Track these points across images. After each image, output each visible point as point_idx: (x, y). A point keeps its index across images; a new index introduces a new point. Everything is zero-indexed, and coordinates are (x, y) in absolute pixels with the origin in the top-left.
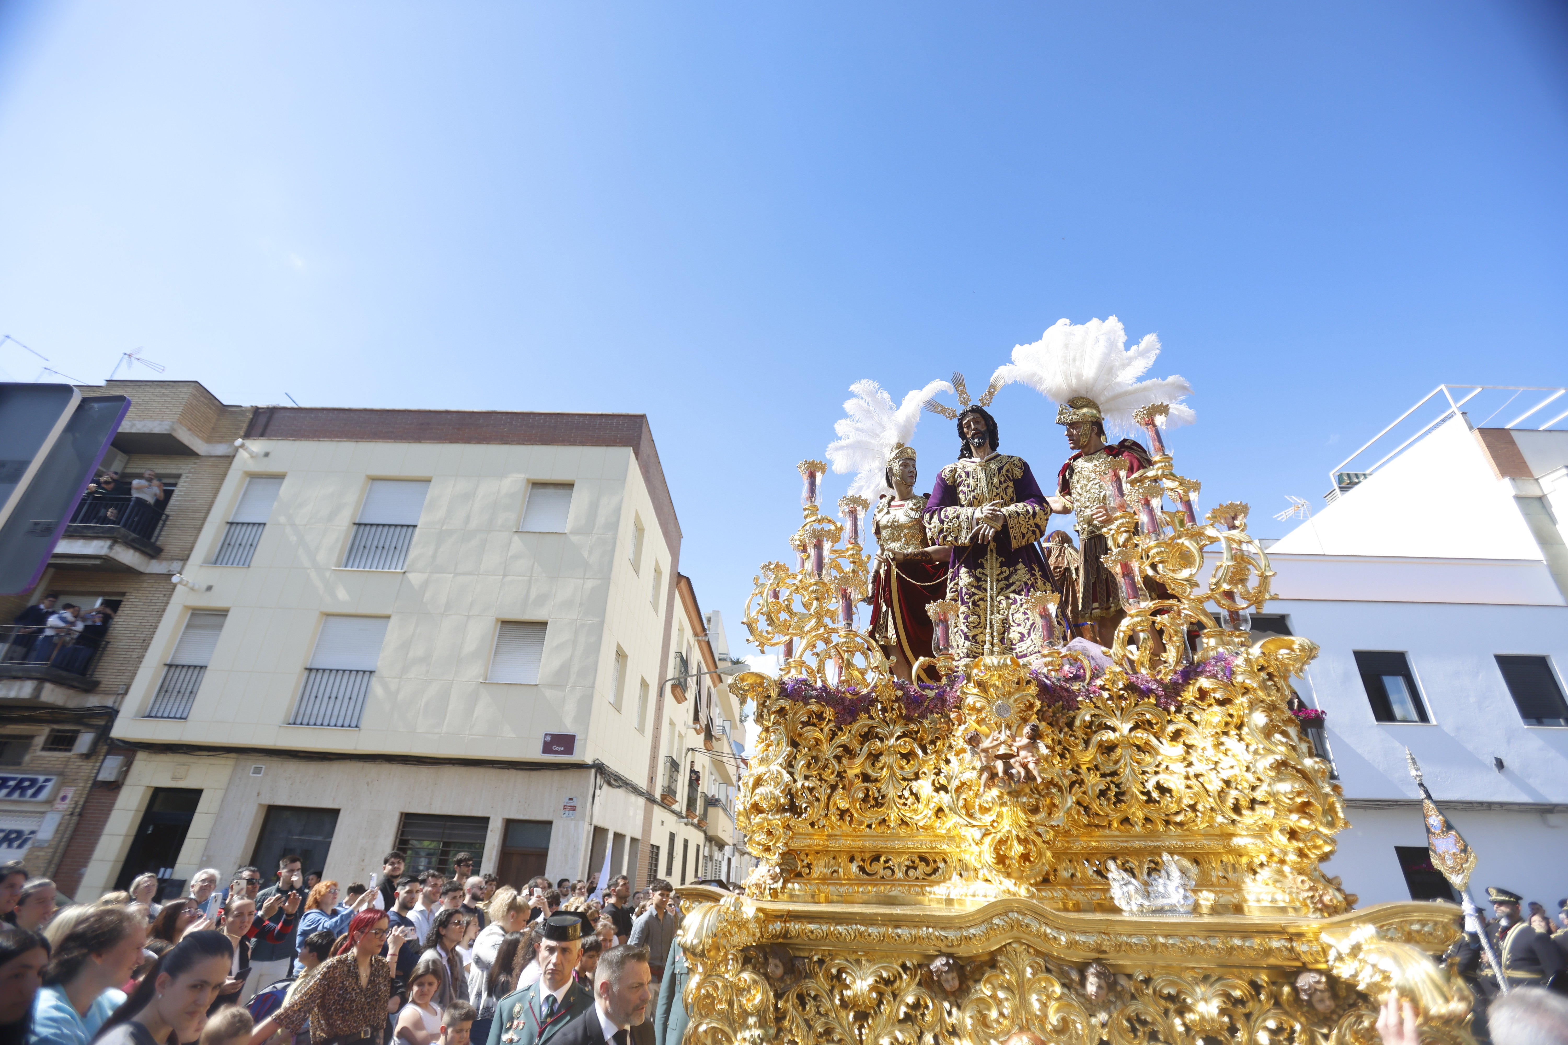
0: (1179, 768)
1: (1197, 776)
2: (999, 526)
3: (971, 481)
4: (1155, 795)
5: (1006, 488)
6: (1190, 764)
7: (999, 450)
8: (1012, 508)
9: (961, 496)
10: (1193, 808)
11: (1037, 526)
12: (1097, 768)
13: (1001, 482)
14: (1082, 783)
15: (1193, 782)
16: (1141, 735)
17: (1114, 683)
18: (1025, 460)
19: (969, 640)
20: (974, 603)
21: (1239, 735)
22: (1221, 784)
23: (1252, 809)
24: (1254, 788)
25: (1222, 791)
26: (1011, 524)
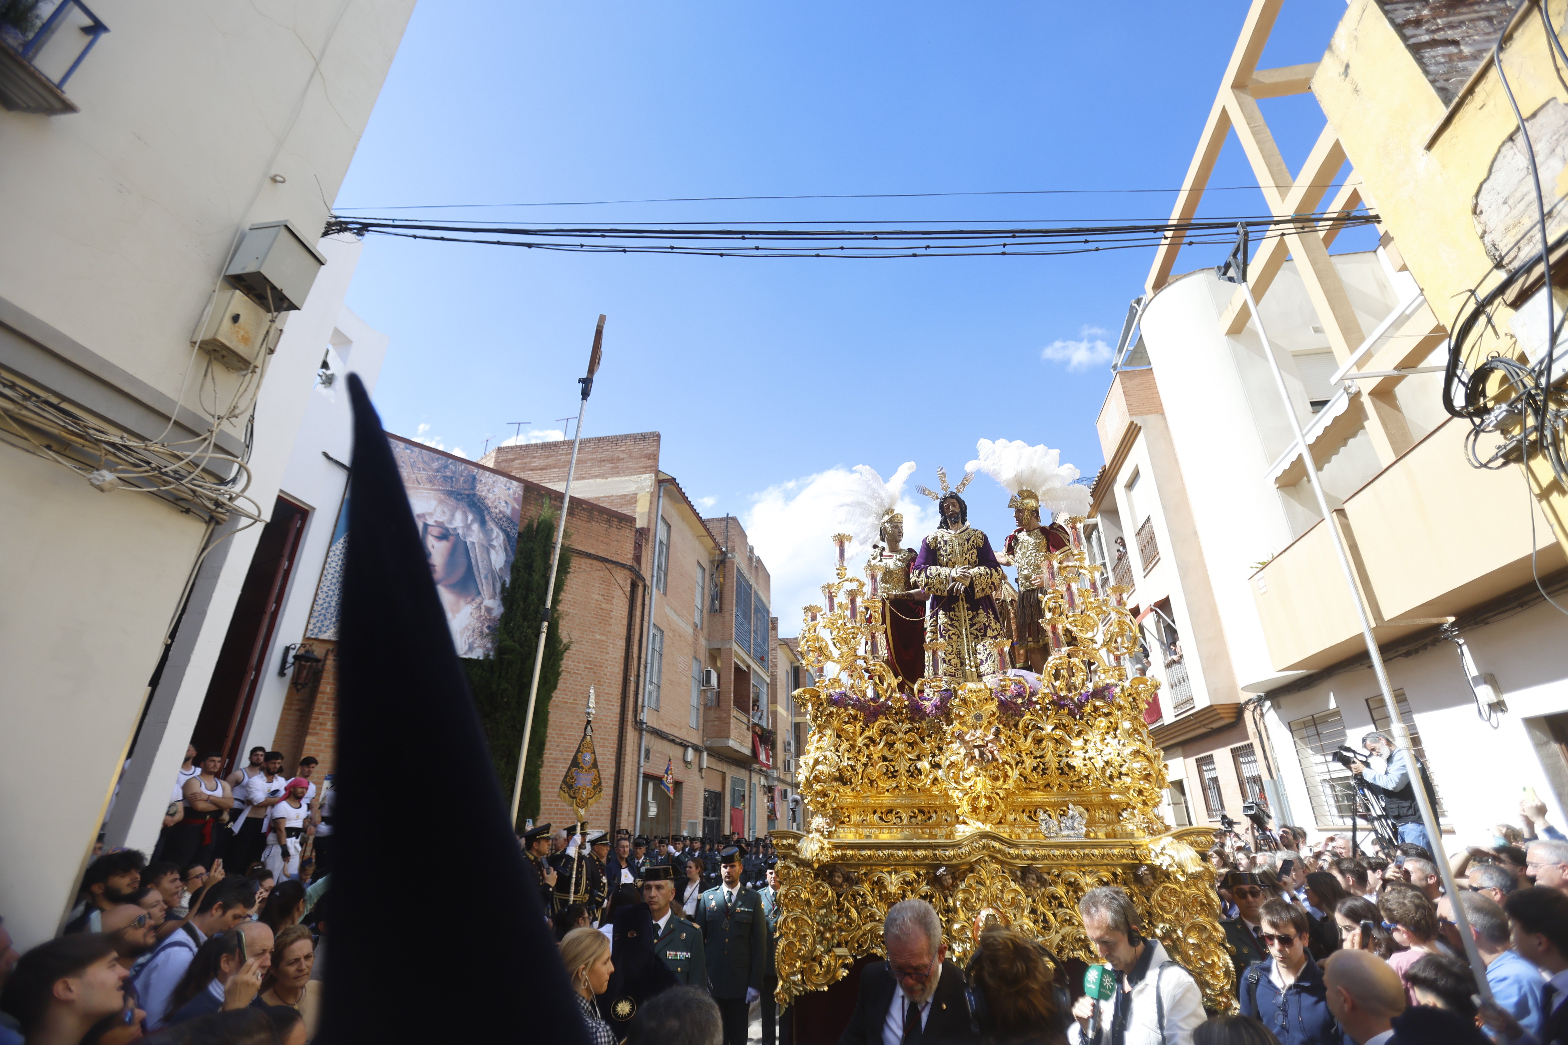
0: (1080, 754)
1: (1090, 759)
2: (967, 583)
3: (947, 547)
4: (1066, 769)
5: (972, 555)
6: (1086, 752)
8: (976, 570)
9: (941, 558)
10: (1087, 777)
11: (993, 583)
12: (1031, 753)
13: (969, 551)
14: (1023, 762)
15: (1088, 762)
16: (1059, 733)
17: (1043, 699)
20: (949, 637)
21: (1115, 734)
22: (1103, 763)
23: (1120, 778)
24: (1121, 766)
25: (1104, 767)
26: (976, 581)
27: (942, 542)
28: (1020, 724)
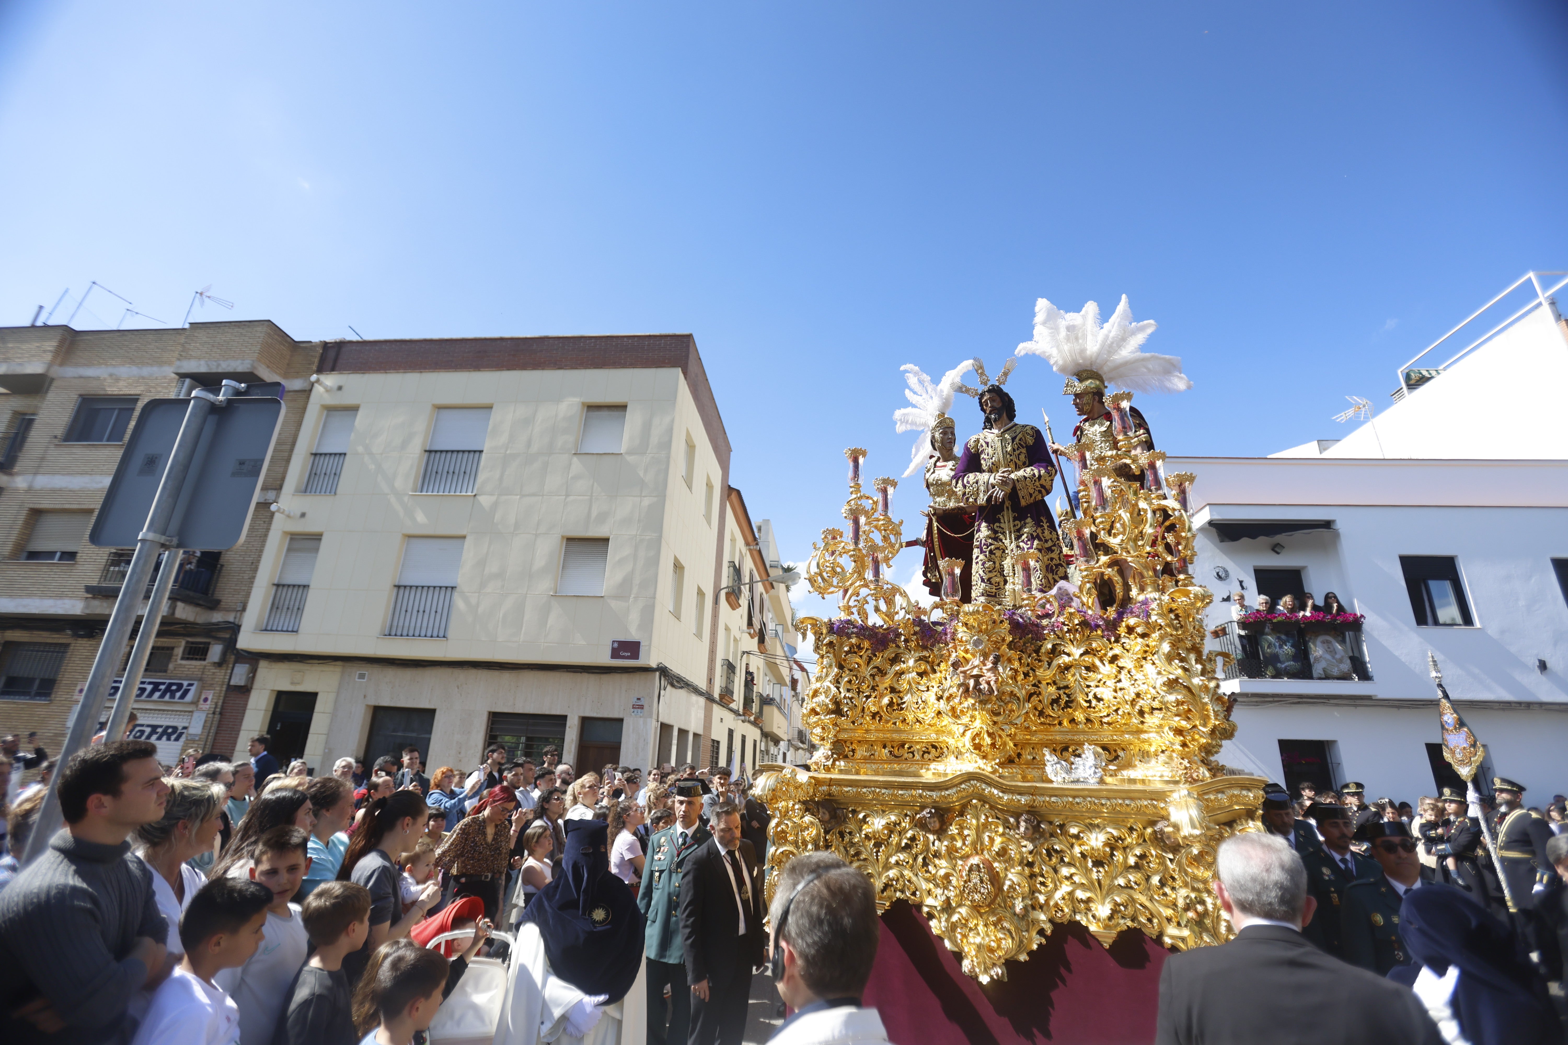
0: (1112, 683)
1: (1121, 689)
2: (1008, 489)
3: (990, 450)
4: (1094, 703)
6: (1119, 681)
8: (1021, 473)
9: (982, 463)
10: (1116, 712)
11: (1042, 486)
12: (1055, 683)
14: (1039, 694)
15: (1118, 694)
16: (1088, 659)
17: (1071, 620)
20: (991, 551)
21: (1152, 660)
22: (1135, 695)
23: (1152, 713)
24: (1154, 699)
25: (1135, 700)
27: (984, 444)
28: (1043, 650)
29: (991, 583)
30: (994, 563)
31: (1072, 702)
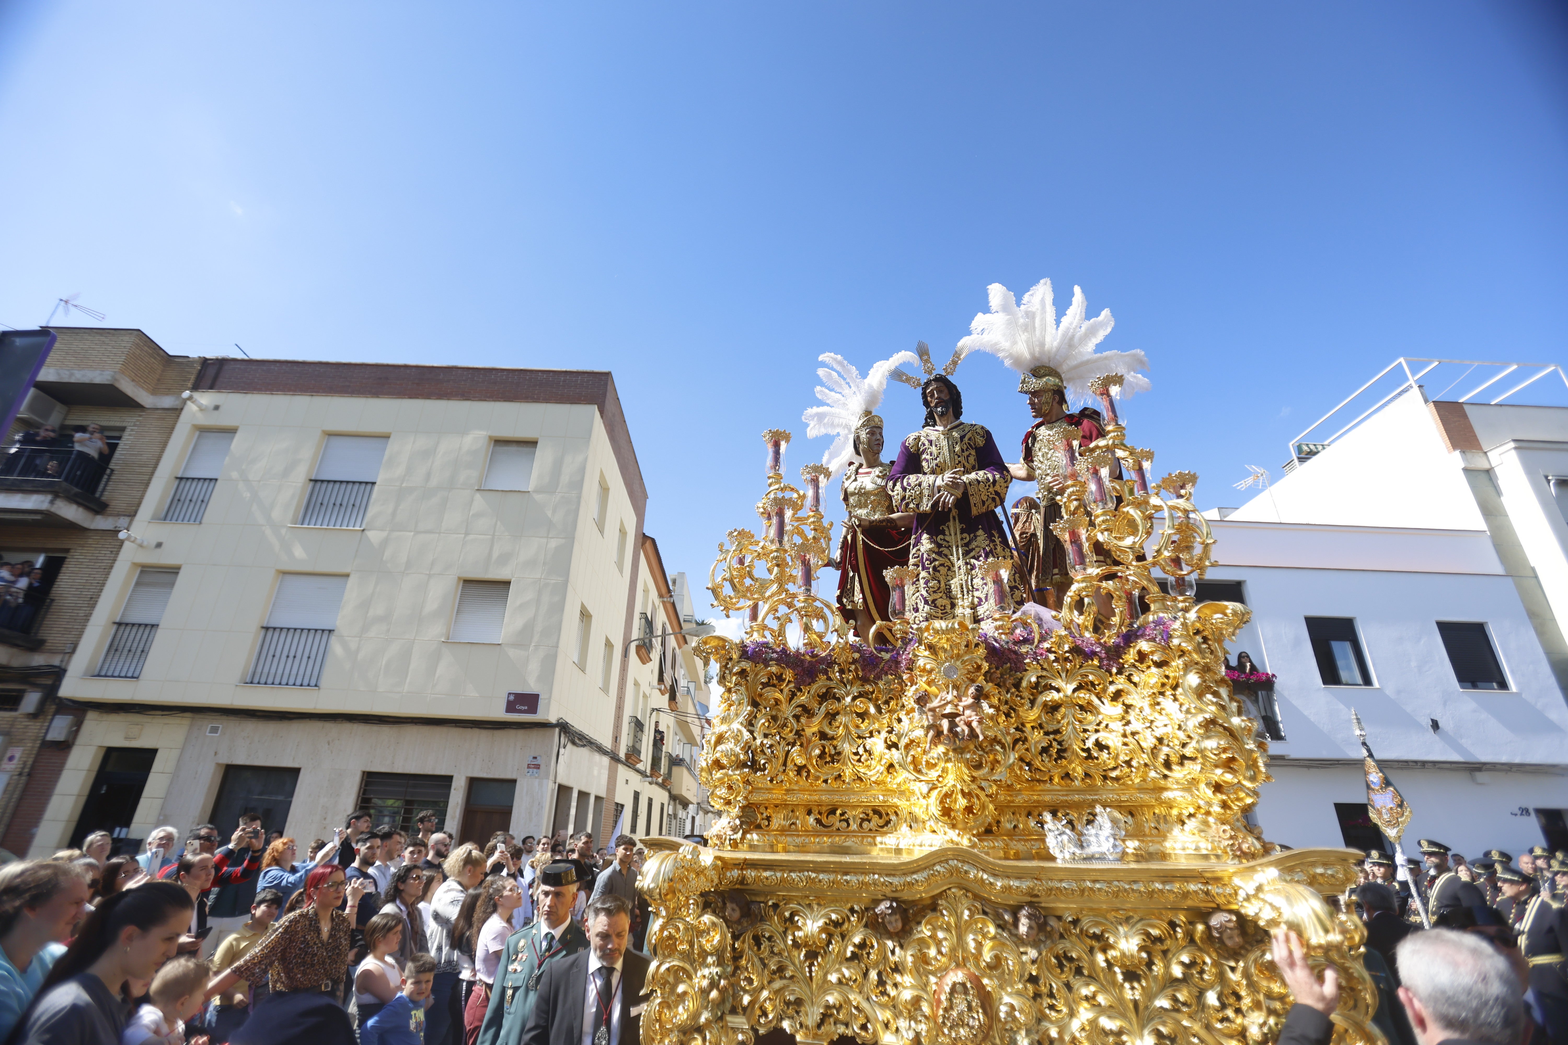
0: (1117, 726)
1: (1133, 734)
2: (959, 493)
3: (934, 449)
4: (1094, 751)
5: (968, 456)
6: (1128, 723)
7: (963, 419)
8: (973, 476)
9: (924, 464)
10: (1128, 763)
11: (997, 493)
12: (1041, 726)
13: (963, 451)
14: (1025, 740)
15: (1130, 739)
16: (1084, 696)
17: (1059, 646)
18: (988, 428)
19: (928, 604)
20: (935, 568)
21: (1174, 695)
22: (1154, 741)
23: (1181, 764)
24: (1184, 745)
25: (1155, 747)
26: (971, 491)
27: (927, 443)
28: (1024, 684)
29: (935, 606)
30: (939, 582)
31: (1065, 751)
